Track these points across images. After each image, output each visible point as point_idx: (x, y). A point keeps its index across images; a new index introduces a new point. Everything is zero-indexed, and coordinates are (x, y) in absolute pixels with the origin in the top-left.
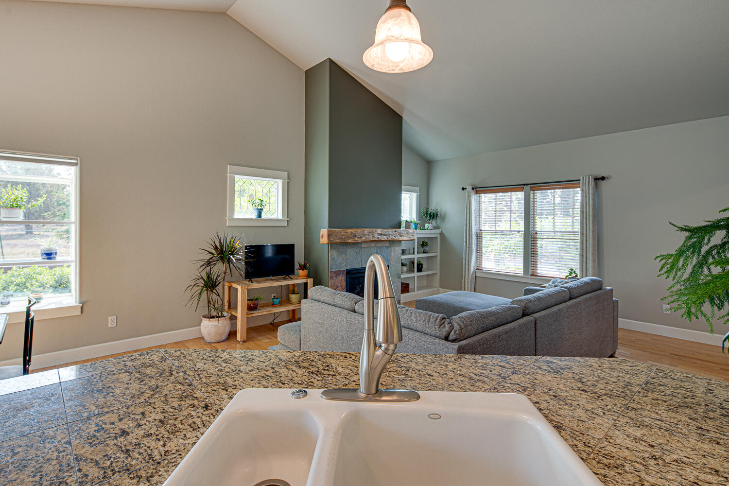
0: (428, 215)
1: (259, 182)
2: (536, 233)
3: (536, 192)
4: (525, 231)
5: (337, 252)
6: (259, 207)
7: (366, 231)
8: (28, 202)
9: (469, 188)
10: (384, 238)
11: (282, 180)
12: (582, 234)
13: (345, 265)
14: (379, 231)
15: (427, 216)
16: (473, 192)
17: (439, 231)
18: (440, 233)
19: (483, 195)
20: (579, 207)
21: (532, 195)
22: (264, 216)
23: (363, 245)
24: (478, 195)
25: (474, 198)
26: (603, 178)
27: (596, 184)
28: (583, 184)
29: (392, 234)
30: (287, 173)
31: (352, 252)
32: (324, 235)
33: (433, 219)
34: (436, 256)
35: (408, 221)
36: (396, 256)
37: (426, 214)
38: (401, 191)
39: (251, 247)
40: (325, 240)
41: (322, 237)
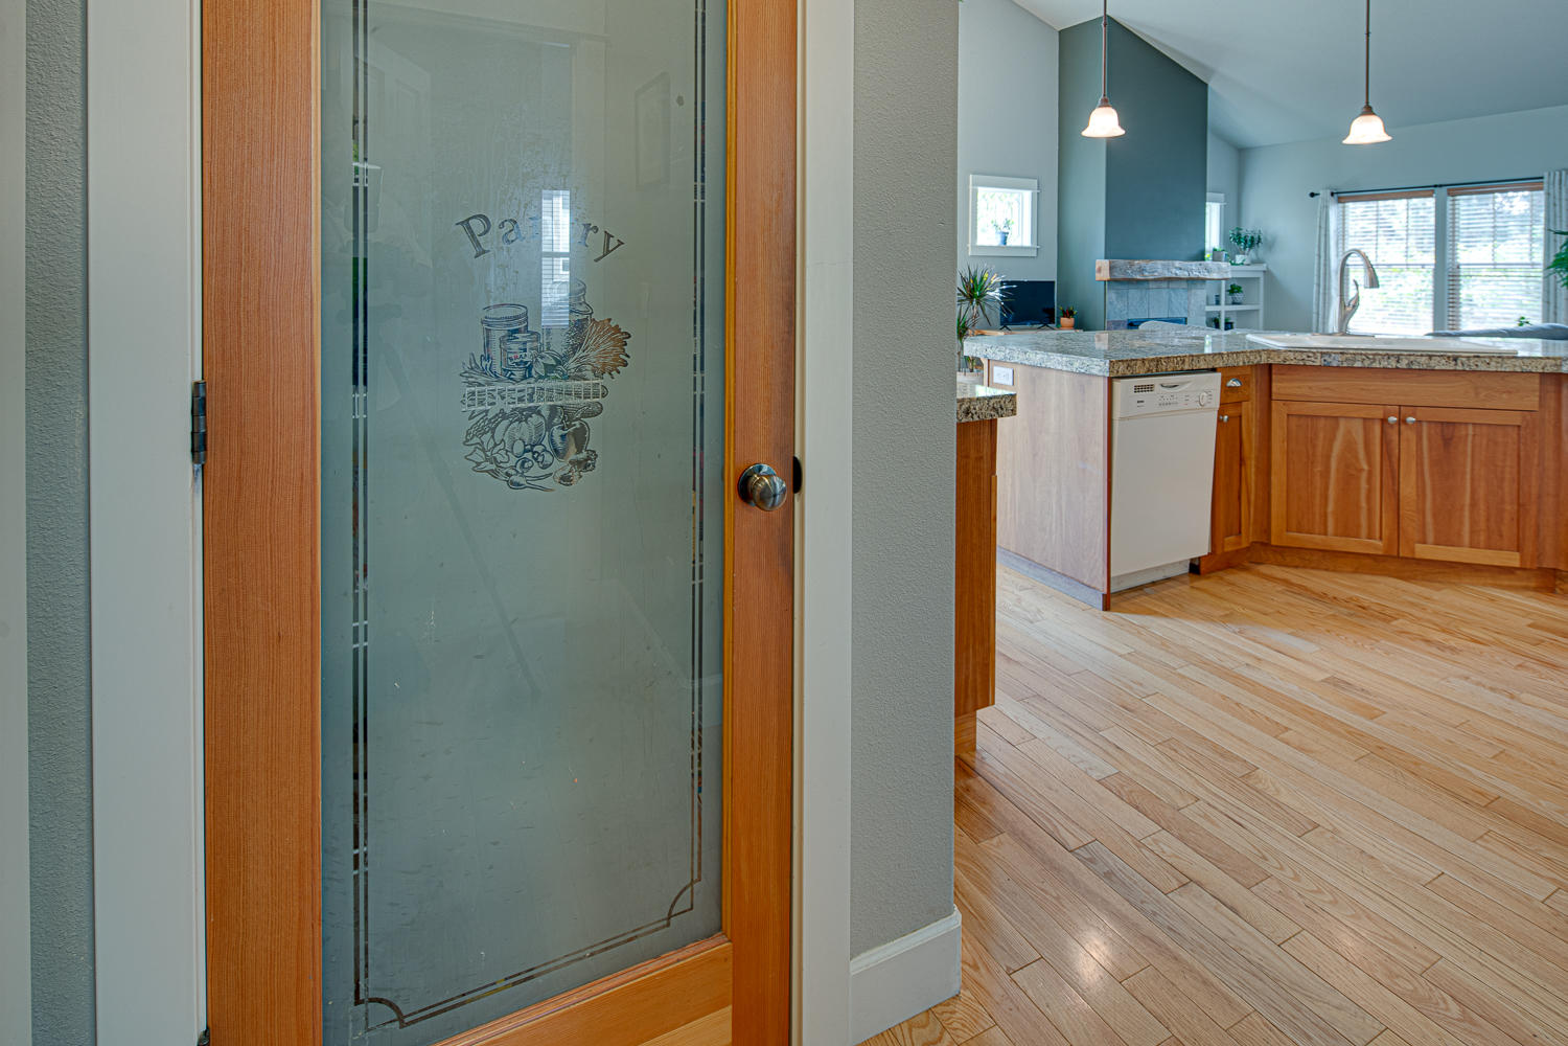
0: (1241, 240)
2: (1458, 267)
3: (1458, 197)
4: (1436, 265)
7: (1159, 264)
9: (1324, 194)
10: (1184, 274)
11: (1031, 191)
13: (1127, 313)
14: (1177, 264)
15: (1239, 242)
16: (1332, 201)
17: (1263, 267)
18: (1264, 272)
19: (1350, 206)
21: (1450, 203)
22: (1010, 243)
23: (1151, 285)
24: (1341, 205)
25: (1334, 211)
28: (1549, 183)
29: (1194, 269)
31: (1134, 293)
32: (1102, 268)
33: (1251, 247)
34: (1257, 310)
35: (1215, 250)
36: (1198, 303)
37: (1238, 238)
38: (1204, 201)
39: (1008, 283)
40: (1105, 275)
41: (1100, 270)
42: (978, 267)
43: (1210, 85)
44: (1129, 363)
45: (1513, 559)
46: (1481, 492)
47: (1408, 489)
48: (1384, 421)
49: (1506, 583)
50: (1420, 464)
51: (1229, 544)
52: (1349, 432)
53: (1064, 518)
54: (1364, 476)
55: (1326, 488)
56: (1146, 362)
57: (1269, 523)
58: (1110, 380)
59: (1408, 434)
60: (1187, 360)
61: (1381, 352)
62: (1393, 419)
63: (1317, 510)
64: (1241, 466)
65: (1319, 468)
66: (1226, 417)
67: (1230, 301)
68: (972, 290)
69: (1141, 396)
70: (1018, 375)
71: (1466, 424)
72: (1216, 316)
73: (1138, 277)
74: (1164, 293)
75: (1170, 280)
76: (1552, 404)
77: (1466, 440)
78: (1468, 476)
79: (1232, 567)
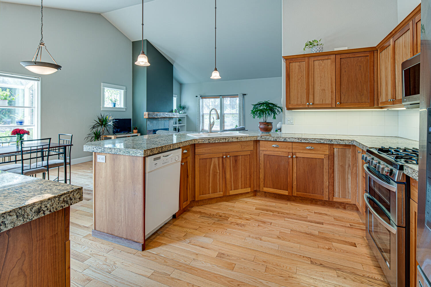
1: (116, 91)
2: (224, 114)
3: (224, 98)
4: (220, 114)
5: (150, 122)
6: (114, 102)
7: (162, 113)
8: (10, 97)
9: (199, 96)
10: (168, 116)
11: (123, 90)
12: (239, 114)
13: (153, 128)
14: (166, 113)
15: (181, 108)
16: (201, 98)
17: (186, 114)
18: (186, 116)
19: (204, 99)
20: (238, 104)
21: (223, 100)
22: (117, 106)
23: (159, 119)
25: (201, 100)
26: (245, 95)
27: (243, 96)
28: (239, 96)
29: (170, 115)
30: (125, 87)
31: (155, 122)
32: (146, 115)
33: (183, 109)
34: (185, 125)
35: (175, 110)
36: (171, 124)
37: (180, 107)
38: (173, 97)
39: (115, 119)
40: (146, 117)
41: (145, 115)
42: (104, 114)
43: (174, 65)
44: (151, 150)
45: (249, 190)
46: (243, 173)
47: (228, 176)
48: (222, 157)
49: (247, 196)
50: (230, 168)
51: (184, 205)
52: (214, 162)
53: (127, 216)
54: (218, 174)
55: (209, 180)
56: (158, 149)
57: (195, 194)
58: (144, 158)
59: (228, 160)
60: (171, 145)
61: (222, 138)
62: (224, 157)
63: (207, 187)
64: (187, 178)
65: (207, 174)
66: (183, 163)
67: (179, 123)
68: (102, 122)
69: (156, 162)
70: (107, 158)
71: (240, 155)
72: (176, 127)
73: (156, 117)
74: (163, 121)
75: (164, 118)
76: (255, 148)
77: (240, 160)
78: (240, 170)
79: (185, 211)
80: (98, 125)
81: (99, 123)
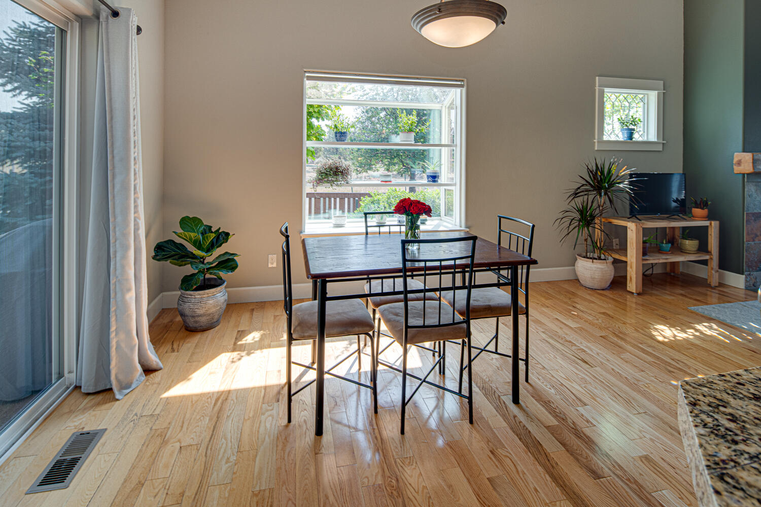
5: (756, 185)
8: (418, 125)
11: (656, 92)
30: (662, 82)
32: (742, 161)
39: (638, 175)
40: (746, 168)
41: (739, 163)
42: (605, 161)
80: (588, 187)
81: (590, 184)
